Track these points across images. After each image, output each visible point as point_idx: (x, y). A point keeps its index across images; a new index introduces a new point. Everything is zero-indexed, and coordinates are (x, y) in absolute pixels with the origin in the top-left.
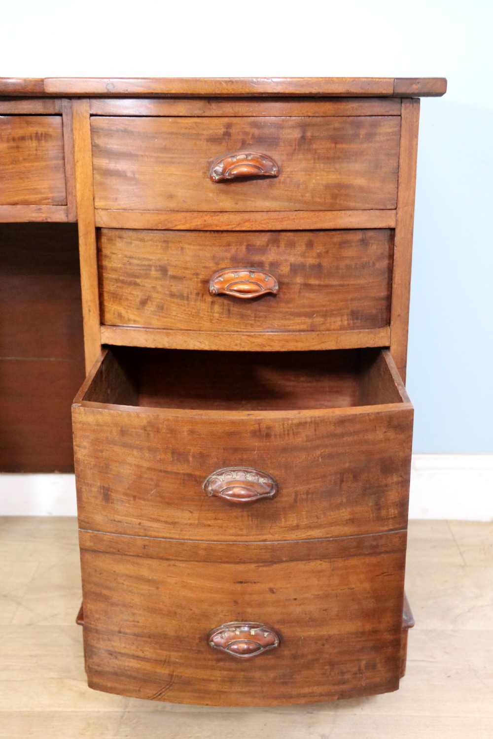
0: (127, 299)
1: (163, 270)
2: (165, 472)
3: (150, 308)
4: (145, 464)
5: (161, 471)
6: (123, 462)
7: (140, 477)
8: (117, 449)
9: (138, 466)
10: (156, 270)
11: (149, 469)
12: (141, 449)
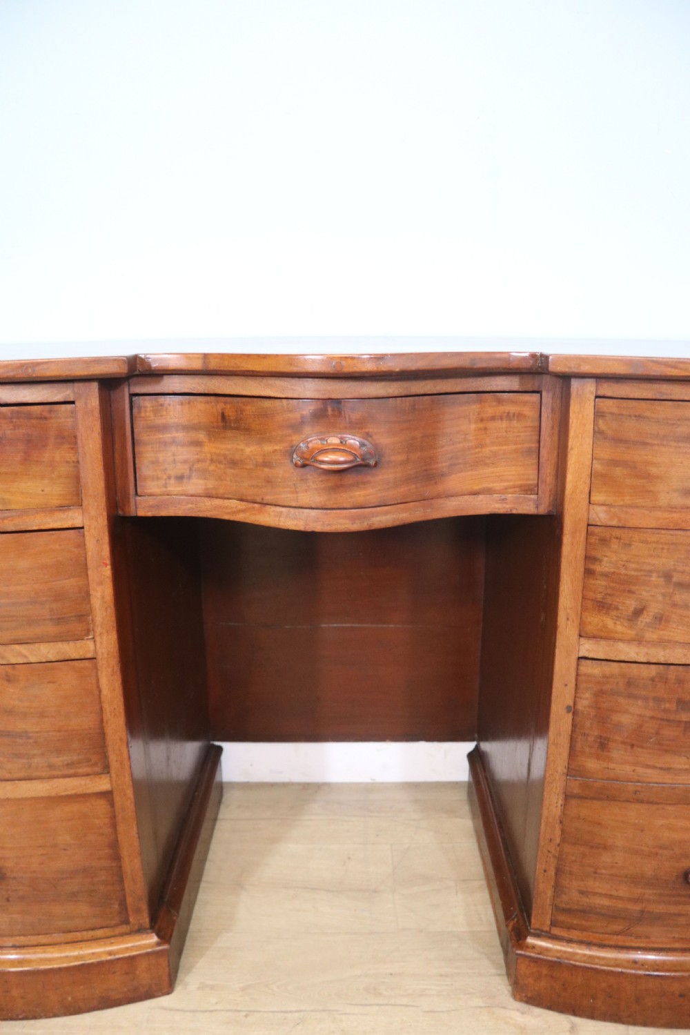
0: (617, 609)
1: (668, 576)
2: (668, 720)
3: (646, 618)
4: (649, 713)
5: (663, 720)
6: (626, 712)
7: (641, 726)
8: (622, 700)
9: (640, 716)
10: (659, 577)
11: (652, 718)
12: (646, 699)
